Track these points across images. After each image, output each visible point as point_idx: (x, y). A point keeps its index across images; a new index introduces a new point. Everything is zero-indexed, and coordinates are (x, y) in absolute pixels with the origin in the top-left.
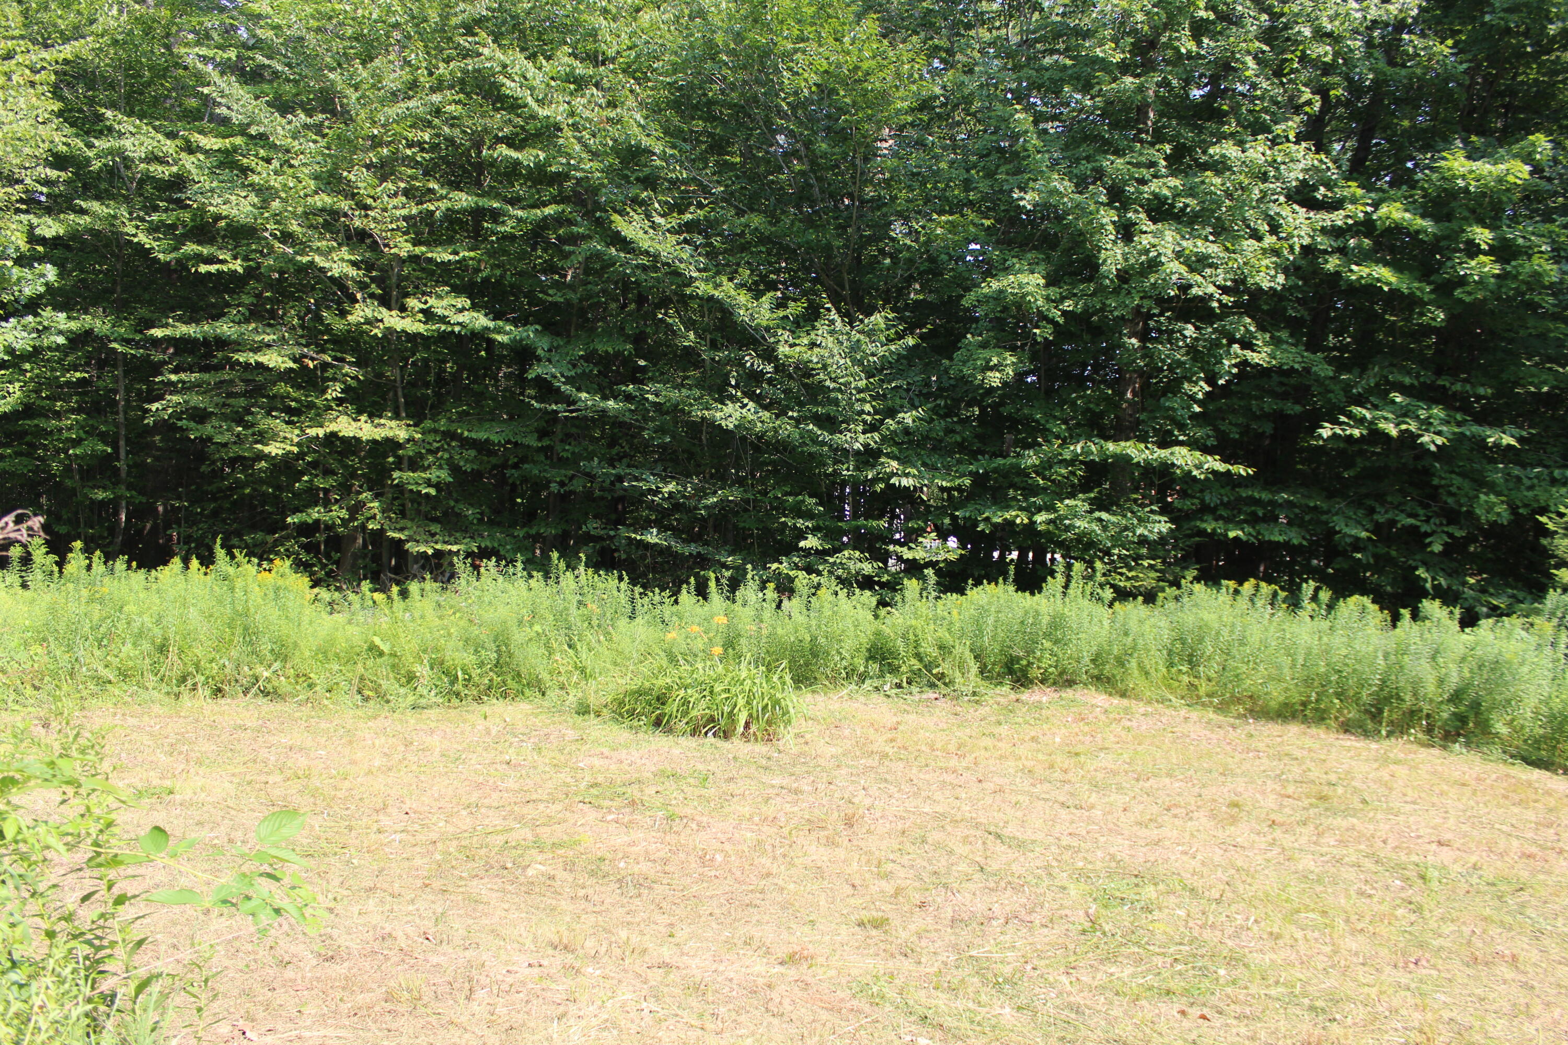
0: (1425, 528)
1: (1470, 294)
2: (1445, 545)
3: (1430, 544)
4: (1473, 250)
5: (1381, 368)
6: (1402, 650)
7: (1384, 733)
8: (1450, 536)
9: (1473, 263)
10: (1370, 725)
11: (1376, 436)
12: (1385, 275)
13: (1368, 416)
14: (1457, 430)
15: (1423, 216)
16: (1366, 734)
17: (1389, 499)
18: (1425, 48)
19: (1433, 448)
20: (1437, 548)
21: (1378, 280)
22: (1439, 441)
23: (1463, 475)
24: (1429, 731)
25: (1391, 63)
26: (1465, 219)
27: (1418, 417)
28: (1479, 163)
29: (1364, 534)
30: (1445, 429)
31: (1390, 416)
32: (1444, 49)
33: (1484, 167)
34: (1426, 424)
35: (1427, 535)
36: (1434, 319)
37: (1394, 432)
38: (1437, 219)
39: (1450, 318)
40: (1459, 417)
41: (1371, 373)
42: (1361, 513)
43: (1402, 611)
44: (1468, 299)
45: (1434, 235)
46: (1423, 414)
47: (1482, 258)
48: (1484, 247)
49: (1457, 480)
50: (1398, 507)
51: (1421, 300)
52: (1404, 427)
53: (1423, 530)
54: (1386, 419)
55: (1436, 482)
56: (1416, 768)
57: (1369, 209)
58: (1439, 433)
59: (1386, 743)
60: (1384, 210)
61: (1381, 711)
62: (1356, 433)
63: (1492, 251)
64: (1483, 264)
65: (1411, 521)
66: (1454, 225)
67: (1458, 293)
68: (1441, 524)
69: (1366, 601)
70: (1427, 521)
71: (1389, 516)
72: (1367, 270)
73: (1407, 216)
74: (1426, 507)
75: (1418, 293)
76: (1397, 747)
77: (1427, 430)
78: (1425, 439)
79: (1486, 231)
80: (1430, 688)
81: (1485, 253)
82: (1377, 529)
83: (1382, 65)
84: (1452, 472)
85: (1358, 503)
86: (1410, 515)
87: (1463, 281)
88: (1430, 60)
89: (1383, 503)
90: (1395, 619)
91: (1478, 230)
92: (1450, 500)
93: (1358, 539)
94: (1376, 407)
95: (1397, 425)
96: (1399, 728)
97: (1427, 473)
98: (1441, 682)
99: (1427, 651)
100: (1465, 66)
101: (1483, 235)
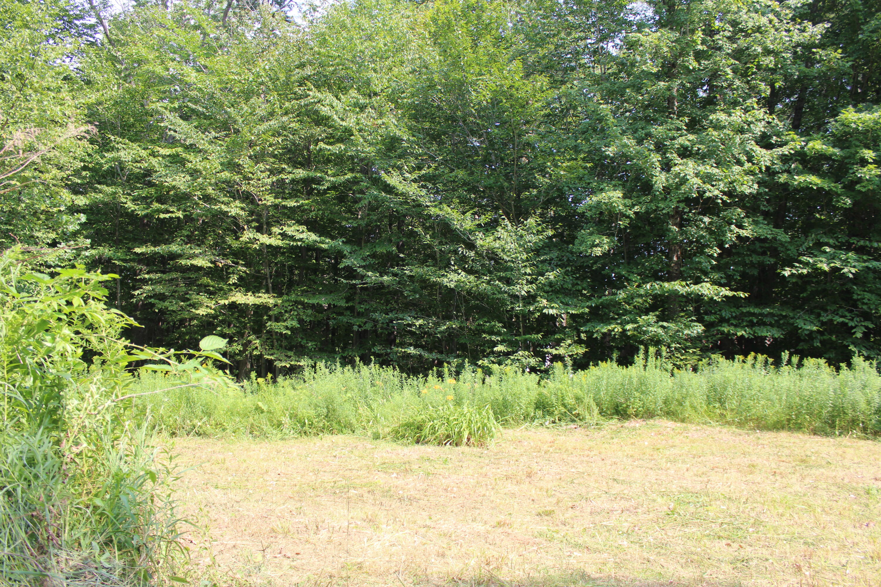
0: (851, 324)
1: (864, 187)
2: (864, 333)
3: (855, 333)
4: (864, 162)
5: (816, 235)
6: (844, 384)
7: (837, 433)
8: (866, 327)
9: (865, 169)
10: (828, 430)
11: (817, 272)
12: (814, 180)
13: (811, 261)
14: (864, 264)
15: (833, 147)
16: (827, 435)
17: (829, 308)
18: (826, 55)
19: (851, 276)
20: (859, 335)
21: (811, 183)
22: (853, 270)
23: (871, 292)
24: (864, 429)
25: (807, 66)
26: (857, 146)
27: (841, 259)
28: (863, 114)
29: (815, 328)
30: (856, 264)
31: (824, 260)
32: (838, 54)
33: (866, 116)
34: (846, 262)
35: (853, 328)
36: (845, 204)
37: (826, 268)
38: (842, 148)
39: (854, 204)
40: (865, 257)
41: (810, 238)
42: (812, 317)
43: (841, 364)
44: (864, 190)
45: (841, 156)
46: (843, 257)
47: (871, 166)
48: (870, 160)
49: (867, 295)
50: (835, 312)
51: (836, 193)
52: (832, 265)
53: (850, 325)
54: (821, 261)
55: (855, 297)
56: (859, 449)
57: (803, 144)
58: (854, 267)
59: (839, 439)
60: (811, 144)
61: (834, 422)
62: (805, 271)
63: (875, 162)
64: (870, 170)
65: (842, 320)
66: (852, 150)
67: (858, 187)
68: (861, 321)
69: (822, 361)
70: (852, 320)
71: (830, 317)
72: (803, 178)
73: (824, 147)
74: (851, 311)
75: (834, 189)
76: (845, 440)
77: (846, 266)
78: (845, 270)
79: (871, 152)
80: (863, 405)
81: (871, 163)
82: (823, 324)
83: (803, 68)
84: (865, 291)
85: (810, 312)
86: (842, 317)
87: (860, 180)
88: (829, 62)
89: (826, 311)
90: (838, 369)
91: (866, 151)
92: (865, 307)
93: (812, 332)
94: (816, 256)
95: (828, 264)
96: (845, 430)
97: (849, 292)
98: (869, 403)
99: (858, 384)
100: (850, 63)
101: (869, 154)
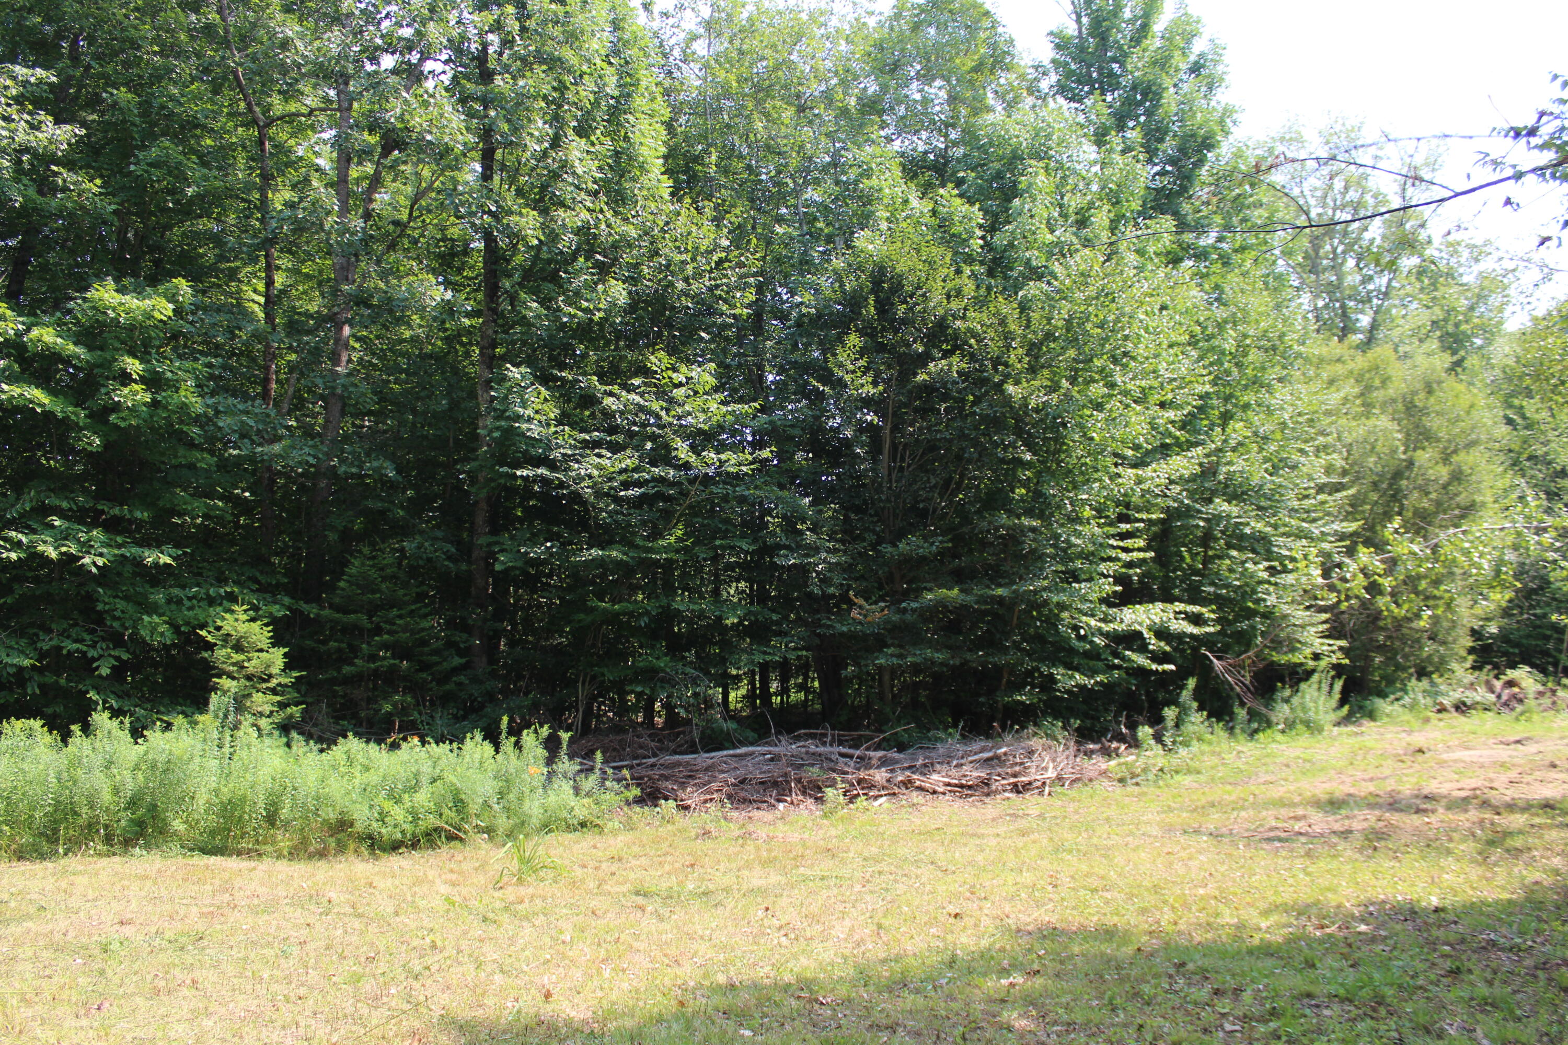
0: (92, 653)
1: (124, 419)
2: (113, 668)
3: (97, 668)
4: (125, 378)
5: (38, 493)
6: (75, 763)
7: (61, 851)
8: (117, 658)
9: (126, 391)
10: (45, 847)
11: (36, 559)
12: (38, 395)
13: (24, 540)
14: (116, 552)
15: (75, 344)
16: (42, 857)
17: (54, 626)
18: (74, 184)
19: (94, 570)
20: (105, 671)
21: (31, 402)
22: (100, 562)
23: (127, 598)
24: (108, 840)
25: (40, 192)
26: (117, 350)
27: (78, 540)
28: (128, 297)
29: (27, 663)
30: (105, 550)
31: (49, 539)
32: (94, 186)
33: (132, 302)
34: (87, 547)
35: (94, 660)
36: (90, 444)
37: (53, 555)
38: (90, 348)
39: (106, 446)
40: (119, 539)
41: (26, 497)
42: (23, 642)
43: (73, 727)
44: (123, 425)
45: (87, 362)
46: (83, 537)
47: (136, 387)
48: (135, 376)
49: (121, 604)
50: (64, 634)
51: (77, 424)
52: (64, 549)
53: (90, 655)
54: (45, 542)
55: (100, 607)
56: (97, 874)
57: (20, 327)
58: (101, 555)
59: (64, 861)
60: (35, 332)
61: (56, 831)
62: (14, 556)
63: (143, 380)
64: (135, 393)
65: (76, 646)
66: (108, 355)
67: (113, 418)
68: (108, 648)
69: (36, 724)
70: (94, 646)
71: (55, 642)
72: (19, 391)
73: (59, 340)
74: (92, 632)
75: (73, 417)
76: (74, 862)
77: (89, 553)
78: (87, 560)
79: (137, 362)
80: (106, 797)
81: (135, 381)
82: (42, 656)
83: (32, 192)
84: (116, 597)
85: (21, 633)
86: (76, 641)
87: (117, 407)
88: (79, 195)
89: (49, 631)
90: (65, 737)
91: (129, 360)
92: (116, 624)
93: (21, 669)
94: (34, 531)
95: (56, 548)
96: (74, 846)
97: (91, 598)
98: (116, 791)
99: (99, 760)
100: (114, 207)
101: (134, 366)
